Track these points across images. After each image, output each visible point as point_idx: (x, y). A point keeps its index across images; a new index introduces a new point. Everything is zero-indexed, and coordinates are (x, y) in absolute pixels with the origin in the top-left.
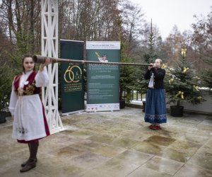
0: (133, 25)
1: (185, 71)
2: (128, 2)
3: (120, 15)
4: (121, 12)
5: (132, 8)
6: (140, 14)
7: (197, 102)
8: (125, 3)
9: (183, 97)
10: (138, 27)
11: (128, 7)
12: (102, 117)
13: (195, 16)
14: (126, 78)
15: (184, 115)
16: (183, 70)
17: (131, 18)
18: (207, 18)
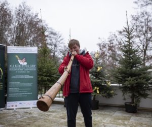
0: (55, 46)
1: (99, 69)
2: (52, 29)
3: (46, 38)
4: (47, 36)
5: (55, 34)
6: (61, 38)
7: (110, 96)
8: (50, 30)
9: (98, 92)
10: (60, 48)
11: (52, 33)
12: (27, 113)
13: (99, 38)
14: (49, 78)
15: (100, 108)
16: (97, 69)
17: (54, 41)
18: (107, 40)
